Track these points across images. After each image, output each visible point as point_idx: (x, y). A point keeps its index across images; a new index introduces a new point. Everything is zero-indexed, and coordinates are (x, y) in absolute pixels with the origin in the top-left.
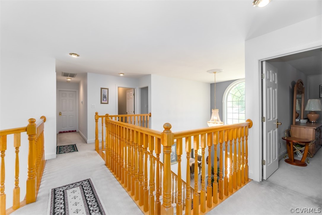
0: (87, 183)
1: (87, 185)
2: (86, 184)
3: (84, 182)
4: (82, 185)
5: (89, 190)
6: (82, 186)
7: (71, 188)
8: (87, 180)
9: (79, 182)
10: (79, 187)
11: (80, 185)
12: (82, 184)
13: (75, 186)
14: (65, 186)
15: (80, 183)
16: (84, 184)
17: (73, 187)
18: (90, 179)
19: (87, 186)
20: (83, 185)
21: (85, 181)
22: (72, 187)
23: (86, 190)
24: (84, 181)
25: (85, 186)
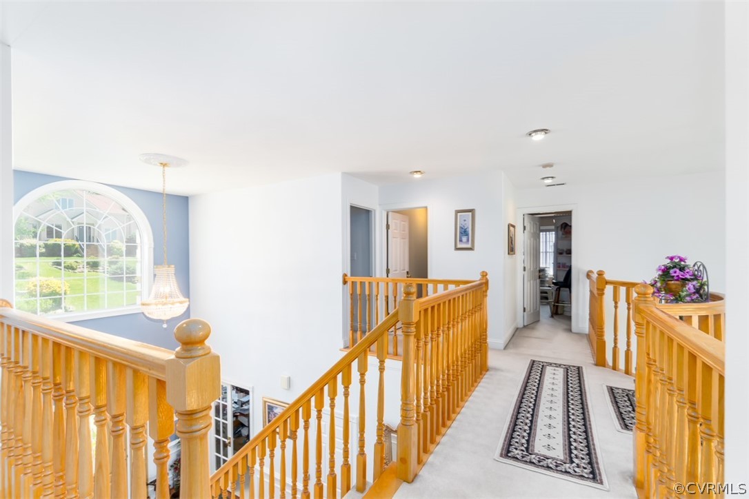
0: (514, 450)
1: (516, 444)
2: (516, 449)
3: (518, 456)
4: (527, 452)
5: (518, 433)
6: (527, 449)
7: (553, 459)
8: (509, 455)
9: (531, 463)
10: (536, 451)
11: (531, 454)
12: (525, 453)
13: (542, 458)
14: (567, 472)
15: (527, 459)
16: (522, 450)
17: (548, 459)
18: (501, 455)
19: (517, 442)
20: (524, 449)
21: (514, 457)
22: (550, 460)
23: (523, 437)
24: (517, 458)
25: (522, 445)
